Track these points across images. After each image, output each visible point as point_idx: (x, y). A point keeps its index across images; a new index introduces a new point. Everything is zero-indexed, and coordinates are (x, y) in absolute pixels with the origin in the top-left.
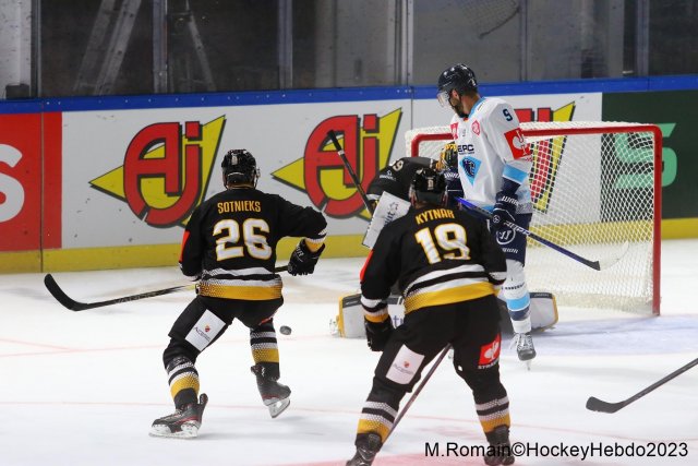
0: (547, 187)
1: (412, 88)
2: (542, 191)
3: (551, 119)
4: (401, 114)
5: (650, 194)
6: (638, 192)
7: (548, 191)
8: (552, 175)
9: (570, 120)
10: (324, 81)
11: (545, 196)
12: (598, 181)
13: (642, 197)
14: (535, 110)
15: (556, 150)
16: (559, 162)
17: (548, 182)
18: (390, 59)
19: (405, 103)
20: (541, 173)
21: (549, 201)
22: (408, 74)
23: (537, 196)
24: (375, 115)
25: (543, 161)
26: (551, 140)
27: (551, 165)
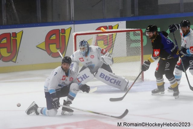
0: (112, 47)
1: (74, 21)
2: (110, 49)
3: (112, 29)
4: (71, 29)
5: (140, 48)
6: (137, 48)
7: (112, 48)
8: (113, 44)
9: (118, 28)
10: (50, 20)
11: (111, 50)
12: (126, 45)
13: (138, 49)
14: (108, 26)
15: (114, 37)
16: (115, 40)
17: (112, 46)
18: (68, 14)
19: (72, 26)
20: (110, 44)
21: (112, 51)
22: (73, 18)
23: (109, 50)
24: (64, 29)
26: (113, 34)
27: (113, 41)
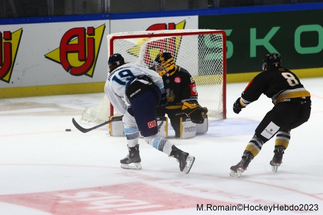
1: (110, 14)
4: (105, 27)
5: (221, 63)
6: (215, 62)
9: (184, 28)
10: (69, 12)
13: (217, 64)
15: (177, 43)
18: (100, 2)
19: (106, 22)
22: (108, 8)
24: (93, 27)
25: (171, 48)
26: (175, 38)
